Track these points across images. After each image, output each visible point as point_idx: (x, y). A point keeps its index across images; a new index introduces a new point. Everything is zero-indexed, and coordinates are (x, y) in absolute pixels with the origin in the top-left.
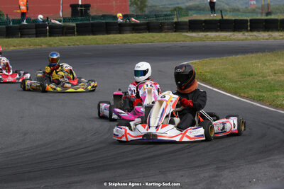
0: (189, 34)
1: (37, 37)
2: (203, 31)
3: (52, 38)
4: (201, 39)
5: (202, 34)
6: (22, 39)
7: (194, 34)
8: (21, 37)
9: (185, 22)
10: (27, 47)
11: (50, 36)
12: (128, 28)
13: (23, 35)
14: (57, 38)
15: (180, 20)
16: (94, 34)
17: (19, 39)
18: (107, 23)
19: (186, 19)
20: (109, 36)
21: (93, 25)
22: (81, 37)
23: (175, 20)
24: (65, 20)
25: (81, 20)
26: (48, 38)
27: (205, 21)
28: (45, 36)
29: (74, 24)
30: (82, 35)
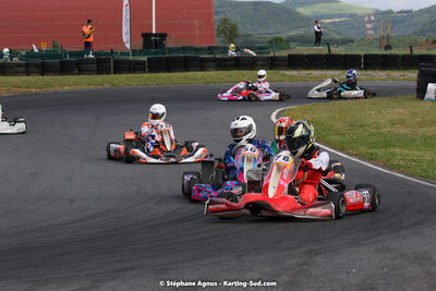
0: (288, 73)
1: (98, 74)
2: (306, 69)
3: (118, 75)
4: (303, 79)
5: (304, 73)
6: (80, 76)
7: (294, 73)
8: (79, 74)
9: (284, 57)
10: (85, 87)
11: (115, 73)
12: (213, 64)
13: (81, 72)
14: (123, 76)
15: (277, 54)
16: (169, 71)
17: (76, 77)
18: (185, 58)
19: (284, 53)
20: (188, 73)
21: (168, 59)
22: (153, 75)
23: (272, 54)
24: (134, 52)
25: (154, 54)
26: (112, 76)
27: (308, 56)
28: (109, 73)
29: (145, 58)
30: (155, 72)
